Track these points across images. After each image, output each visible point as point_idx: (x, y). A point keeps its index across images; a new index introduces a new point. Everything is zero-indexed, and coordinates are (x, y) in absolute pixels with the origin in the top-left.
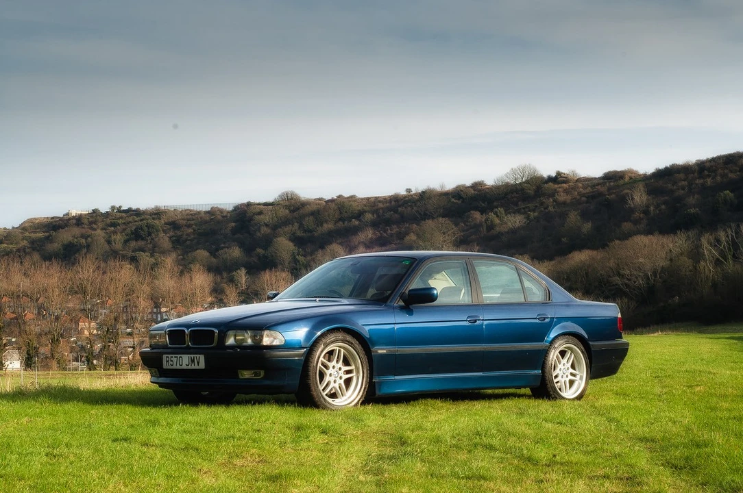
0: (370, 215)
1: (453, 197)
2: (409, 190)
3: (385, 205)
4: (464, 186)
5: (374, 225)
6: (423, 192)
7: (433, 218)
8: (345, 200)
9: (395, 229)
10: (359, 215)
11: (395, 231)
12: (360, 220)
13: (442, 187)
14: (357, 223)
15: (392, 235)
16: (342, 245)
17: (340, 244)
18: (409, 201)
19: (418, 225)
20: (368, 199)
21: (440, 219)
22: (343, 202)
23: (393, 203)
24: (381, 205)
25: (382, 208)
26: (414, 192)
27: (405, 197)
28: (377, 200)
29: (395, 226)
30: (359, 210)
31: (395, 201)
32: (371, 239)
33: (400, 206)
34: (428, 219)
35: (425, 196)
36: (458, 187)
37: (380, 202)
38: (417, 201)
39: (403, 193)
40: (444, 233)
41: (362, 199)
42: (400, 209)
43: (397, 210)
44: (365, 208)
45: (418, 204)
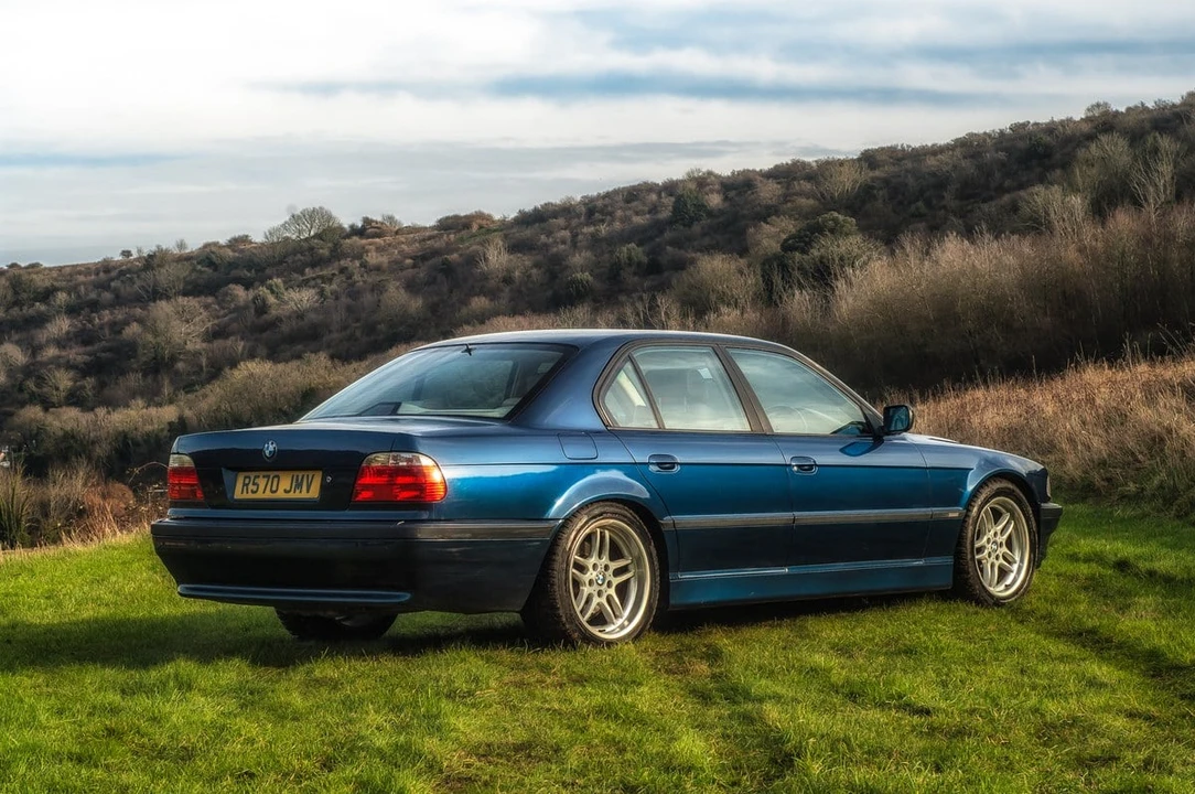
0: (65, 295)
1: (199, 263)
2: (127, 253)
3: (89, 278)
4: (216, 244)
5: (72, 311)
6: (150, 256)
7: (168, 298)
8: (21, 272)
9: (107, 317)
10: (47, 295)
11: (106, 319)
12: (49, 305)
13: (181, 247)
14: (43, 308)
15: (101, 327)
16: (20, 346)
17: (18, 343)
18: (129, 271)
19: (143, 308)
20: (60, 269)
21: (180, 299)
22: (20, 275)
23: (102, 274)
24: (81, 278)
25: (84, 284)
26: (135, 255)
27: (122, 264)
28: (76, 270)
29: (107, 312)
30: (47, 288)
31: (105, 272)
32: (68, 333)
33: (112, 280)
34: (161, 299)
35: (153, 262)
36: (207, 246)
37: (80, 273)
38: (141, 270)
39: (118, 258)
40: (187, 322)
41: (50, 269)
42: (113, 284)
43: (109, 286)
44: (55, 283)
45: (143, 275)
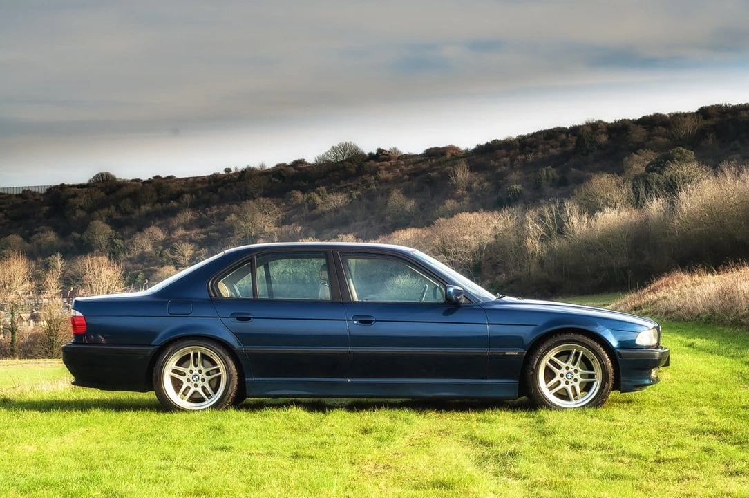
0: (189, 196)
1: (273, 176)
2: (228, 170)
3: (204, 186)
4: (284, 165)
5: (194, 206)
6: (242, 172)
7: (254, 199)
8: (162, 181)
9: (215, 210)
10: (177, 196)
11: (215, 211)
12: (178, 202)
13: (262, 166)
14: (175, 204)
15: (212, 217)
16: (161, 228)
17: (160, 226)
18: (229, 181)
19: (238, 205)
20: (186, 179)
21: (261, 199)
22: (161, 184)
23: (212, 183)
24: (199, 186)
25: (201, 189)
26: (233, 171)
27: (224, 176)
28: (196, 180)
29: (215, 207)
30: (178, 191)
31: (214, 181)
32: (191, 220)
33: (219, 187)
34: (249, 199)
35: (247, 175)
36: (278, 166)
37: (199, 182)
38: (237, 181)
39: (222, 172)
40: (266, 213)
41: (181, 180)
42: (219, 190)
43: (217, 190)
44: (183, 189)
45: (238, 183)
